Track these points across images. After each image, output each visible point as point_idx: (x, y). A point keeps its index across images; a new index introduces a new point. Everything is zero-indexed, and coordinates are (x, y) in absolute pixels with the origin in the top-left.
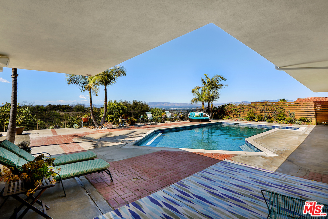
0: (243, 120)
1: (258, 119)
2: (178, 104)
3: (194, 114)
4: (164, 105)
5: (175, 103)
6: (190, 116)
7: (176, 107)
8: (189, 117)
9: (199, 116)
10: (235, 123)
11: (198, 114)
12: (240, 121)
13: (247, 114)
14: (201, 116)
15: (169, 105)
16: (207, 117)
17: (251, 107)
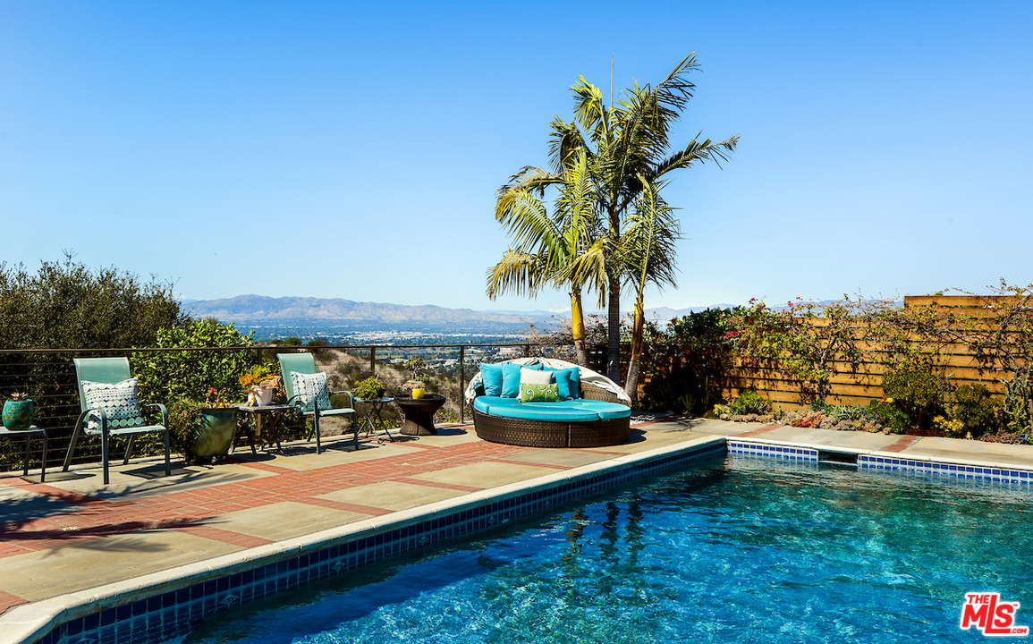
0: (857, 424)
1: (965, 420)
2: (396, 308)
3: (518, 378)
4: (322, 314)
5: (382, 306)
6: (480, 391)
7: (387, 328)
8: (481, 405)
9: (550, 390)
10: (823, 454)
11: (546, 375)
12: (834, 432)
13: (879, 381)
14: (565, 390)
15: (351, 316)
16: (613, 398)
17: (908, 325)
